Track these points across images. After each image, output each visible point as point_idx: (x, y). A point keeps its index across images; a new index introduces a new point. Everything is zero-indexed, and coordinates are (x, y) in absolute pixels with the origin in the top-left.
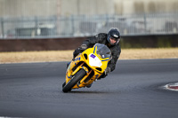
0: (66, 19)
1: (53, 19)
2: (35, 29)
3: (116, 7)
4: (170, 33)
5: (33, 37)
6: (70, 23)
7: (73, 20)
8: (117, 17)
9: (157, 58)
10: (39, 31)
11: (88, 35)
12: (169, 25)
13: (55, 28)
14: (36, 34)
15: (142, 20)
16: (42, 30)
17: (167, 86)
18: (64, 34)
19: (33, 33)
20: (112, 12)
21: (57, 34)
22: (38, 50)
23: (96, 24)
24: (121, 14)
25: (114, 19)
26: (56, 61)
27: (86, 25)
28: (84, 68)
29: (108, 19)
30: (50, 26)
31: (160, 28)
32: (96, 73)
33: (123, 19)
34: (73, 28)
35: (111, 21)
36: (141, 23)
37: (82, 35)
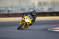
0: (16, 7)
1: (12, 7)
2: (6, 10)
3: (32, 3)
4: (50, 11)
5: (5, 13)
7: (18, 7)
8: (33, 6)
11: (23, 12)
12: (50, 9)
13: (12, 10)
14: (6, 12)
15: (41, 7)
16: (8, 10)
17: (49, 29)
18: (15, 12)
21: (13, 12)
22: (6, 17)
23: (26, 9)
24: (34, 5)
25: (31, 7)
27: (22, 9)
28: (24, 22)
29: (29, 7)
30: (10, 9)
31: (47, 10)
32: (28, 24)
33: (35, 7)
35: (30, 8)
37: (21, 12)
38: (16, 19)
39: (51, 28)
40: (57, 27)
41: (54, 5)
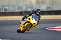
6: (14, 7)
7: (15, 6)
8: (30, 5)
9: (44, 19)
10: (3, 10)
13: (9, 9)
17: (47, 28)
19: (1, 10)
20: (28, 3)
21: (10, 11)
26: (9, 20)
28: (29, 24)
30: (7, 8)
31: (45, 9)
33: (32, 6)
34: (15, 9)
36: (38, 7)
37: (18, 11)
38: (13, 18)
39: (50, 27)
40: (56, 26)
41: (52, 3)
